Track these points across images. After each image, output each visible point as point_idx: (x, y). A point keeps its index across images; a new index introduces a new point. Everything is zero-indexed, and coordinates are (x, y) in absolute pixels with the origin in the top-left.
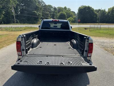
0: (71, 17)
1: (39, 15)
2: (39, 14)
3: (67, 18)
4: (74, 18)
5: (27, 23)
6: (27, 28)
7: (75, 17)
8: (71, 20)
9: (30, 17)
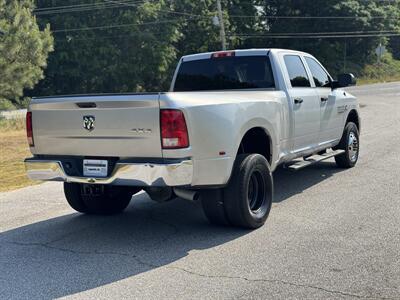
2: (377, 19)
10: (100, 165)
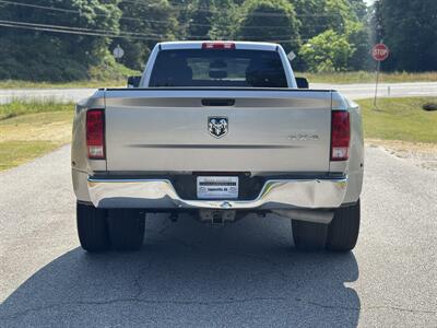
0: (328, 33)
1: (103, 19)
2: (101, 17)
3: (299, 40)
4: (351, 38)
5: (15, 77)
6: (23, 109)
7: (359, 26)
8: (328, 50)
9: (32, 32)
10: (229, 184)
